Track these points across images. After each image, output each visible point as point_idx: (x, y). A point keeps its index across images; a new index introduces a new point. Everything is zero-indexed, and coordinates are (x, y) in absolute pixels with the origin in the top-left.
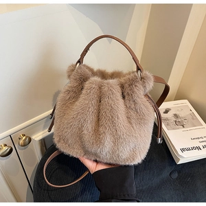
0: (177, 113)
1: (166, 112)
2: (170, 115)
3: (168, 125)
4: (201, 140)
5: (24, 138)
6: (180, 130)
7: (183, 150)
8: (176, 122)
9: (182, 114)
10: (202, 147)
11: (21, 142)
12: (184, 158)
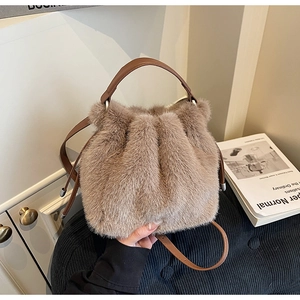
0: (251, 153)
1: (235, 153)
2: (240, 157)
3: (238, 171)
4: (288, 189)
5: (27, 212)
6: (257, 178)
7: (261, 206)
8: (249, 166)
9: (257, 155)
10: (289, 200)
11: (23, 218)
12: (263, 217)
